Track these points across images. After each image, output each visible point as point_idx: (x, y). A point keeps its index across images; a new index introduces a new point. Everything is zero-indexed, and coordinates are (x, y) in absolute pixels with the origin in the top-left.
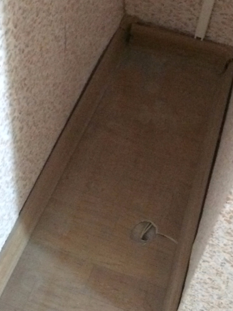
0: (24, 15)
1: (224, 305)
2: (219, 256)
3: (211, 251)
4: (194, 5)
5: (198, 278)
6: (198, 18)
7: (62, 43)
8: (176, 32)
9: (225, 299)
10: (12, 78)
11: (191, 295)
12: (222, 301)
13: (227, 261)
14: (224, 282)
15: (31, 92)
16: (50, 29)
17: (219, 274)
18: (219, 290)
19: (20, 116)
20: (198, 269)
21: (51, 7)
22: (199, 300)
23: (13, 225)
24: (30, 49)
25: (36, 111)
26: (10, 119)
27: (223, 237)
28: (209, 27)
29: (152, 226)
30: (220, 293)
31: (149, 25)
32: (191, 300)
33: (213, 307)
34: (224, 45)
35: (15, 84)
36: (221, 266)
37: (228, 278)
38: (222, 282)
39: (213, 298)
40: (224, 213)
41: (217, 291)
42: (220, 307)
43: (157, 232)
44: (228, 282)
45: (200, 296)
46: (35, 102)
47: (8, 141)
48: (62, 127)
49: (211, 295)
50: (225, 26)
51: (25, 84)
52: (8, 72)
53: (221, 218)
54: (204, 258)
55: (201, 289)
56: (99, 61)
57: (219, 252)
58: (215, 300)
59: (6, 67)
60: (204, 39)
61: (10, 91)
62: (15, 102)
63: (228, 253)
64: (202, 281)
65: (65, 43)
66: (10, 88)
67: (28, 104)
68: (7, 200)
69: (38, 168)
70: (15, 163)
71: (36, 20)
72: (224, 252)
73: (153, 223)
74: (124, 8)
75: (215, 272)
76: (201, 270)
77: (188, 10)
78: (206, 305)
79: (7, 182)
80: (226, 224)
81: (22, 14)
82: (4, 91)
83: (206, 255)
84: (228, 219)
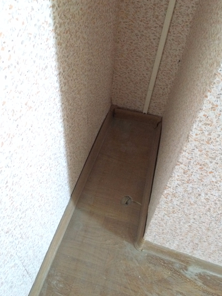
0: (71, 112)
1: (165, 233)
2: (162, 212)
3: (158, 210)
4: (142, 99)
5: (153, 222)
6: (144, 105)
7: (86, 121)
8: (135, 111)
9: (165, 231)
10: (67, 139)
11: (150, 229)
12: (164, 231)
13: (165, 214)
14: (165, 223)
15: (74, 144)
16: (81, 115)
17: (162, 220)
18: (163, 227)
19: (70, 154)
20: (153, 218)
21: (81, 106)
22: (154, 231)
23: (68, 202)
24: (73, 125)
25: (77, 151)
26: (66, 157)
27: (163, 204)
28: (149, 108)
29: (130, 198)
30: (163, 228)
31: (123, 108)
32: (150, 231)
33: (160, 234)
34: (156, 116)
35: (68, 141)
36: (163, 216)
37: (166, 222)
38: (164, 223)
39: (160, 230)
40: (164, 194)
41: (162, 227)
42: (163, 234)
43: (132, 201)
44: (166, 223)
45: (154, 230)
46: (76, 148)
47: (65, 166)
48: (87, 156)
49: (159, 229)
50: (156, 108)
51: (72, 141)
52: (65, 136)
53: (162, 196)
54: (155, 213)
55: (154, 227)
56: (102, 126)
57: (162, 211)
58: (161, 231)
59: (64, 135)
60: (147, 114)
61: (66, 145)
62: (68, 149)
63: (166, 211)
64: (155, 223)
65: (88, 120)
66: (66, 143)
67: (73, 149)
68: (66, 191)
69: (78, 175)
70: (69, 175)
71: (76, 113)
72: (165, 211)
73: (130, 197)
74: (111, 102)
75: (160, 219)
76: (154, 219)
77: (140, 101)
78: (157, 233)
79: (66, 184)
80: (165, 199)
81: (70, 111)
82: (63, 145)
83: (156, 212)
84: (166, 197)
